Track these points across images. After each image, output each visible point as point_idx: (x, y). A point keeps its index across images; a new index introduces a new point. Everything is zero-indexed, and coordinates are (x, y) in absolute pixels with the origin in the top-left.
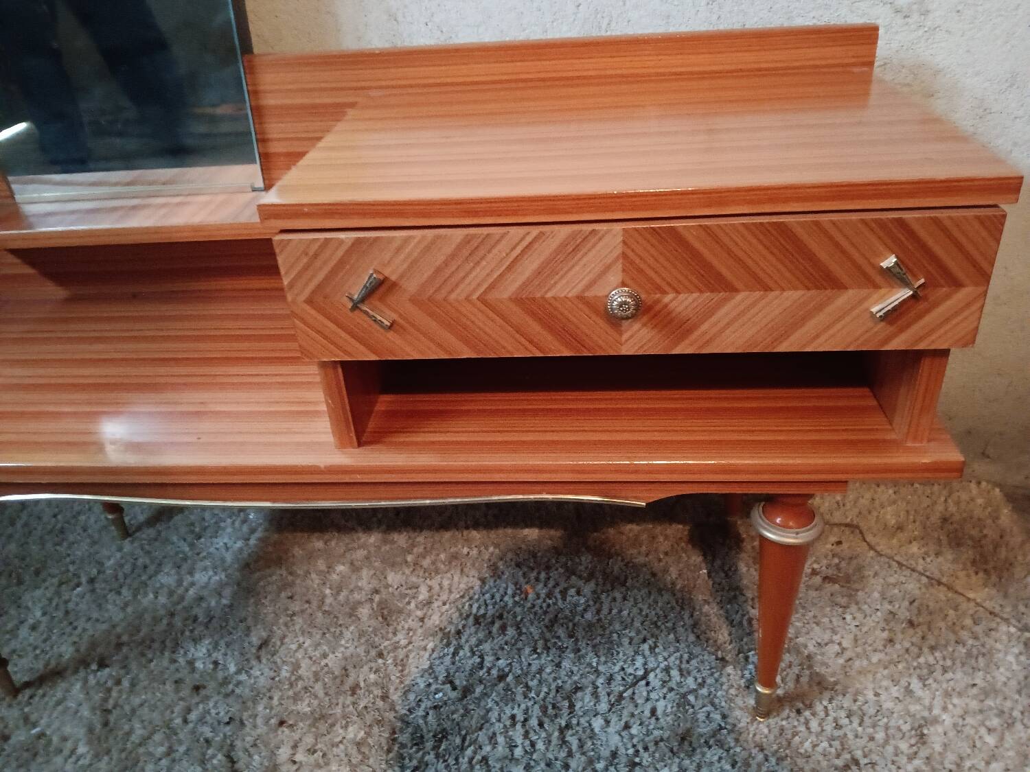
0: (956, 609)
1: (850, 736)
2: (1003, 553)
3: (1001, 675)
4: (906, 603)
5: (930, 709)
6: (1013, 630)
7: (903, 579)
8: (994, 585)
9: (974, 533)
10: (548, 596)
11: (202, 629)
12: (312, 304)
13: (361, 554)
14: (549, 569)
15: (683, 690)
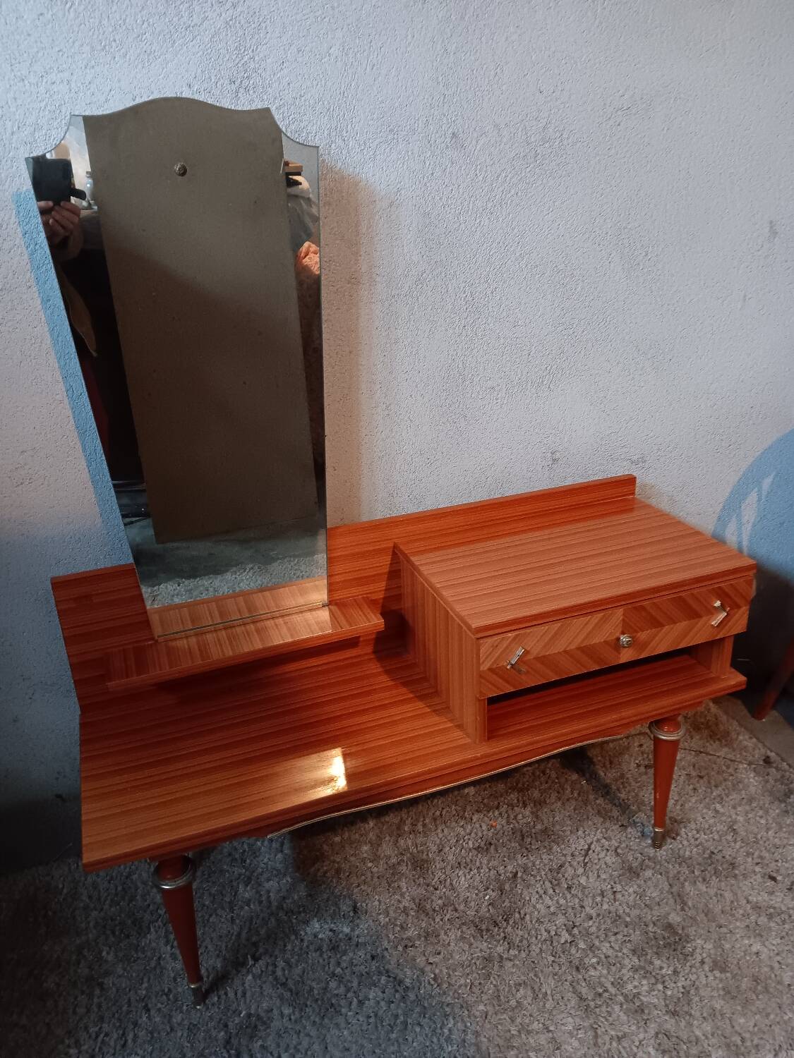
0: (716, 763)
1: (703, 841)
2: (722, 728)
3: (752, 789)
4: (692, 767)
5: (731, 817)
6: (745, 766)
7: (683, 755)
8: (726, 745)
9: (703, 720)
10: (508, 823)
11: (303, 915)
12: (490, 669)
13: (371, 835)
14: (497, 808)
15: (613, 848)
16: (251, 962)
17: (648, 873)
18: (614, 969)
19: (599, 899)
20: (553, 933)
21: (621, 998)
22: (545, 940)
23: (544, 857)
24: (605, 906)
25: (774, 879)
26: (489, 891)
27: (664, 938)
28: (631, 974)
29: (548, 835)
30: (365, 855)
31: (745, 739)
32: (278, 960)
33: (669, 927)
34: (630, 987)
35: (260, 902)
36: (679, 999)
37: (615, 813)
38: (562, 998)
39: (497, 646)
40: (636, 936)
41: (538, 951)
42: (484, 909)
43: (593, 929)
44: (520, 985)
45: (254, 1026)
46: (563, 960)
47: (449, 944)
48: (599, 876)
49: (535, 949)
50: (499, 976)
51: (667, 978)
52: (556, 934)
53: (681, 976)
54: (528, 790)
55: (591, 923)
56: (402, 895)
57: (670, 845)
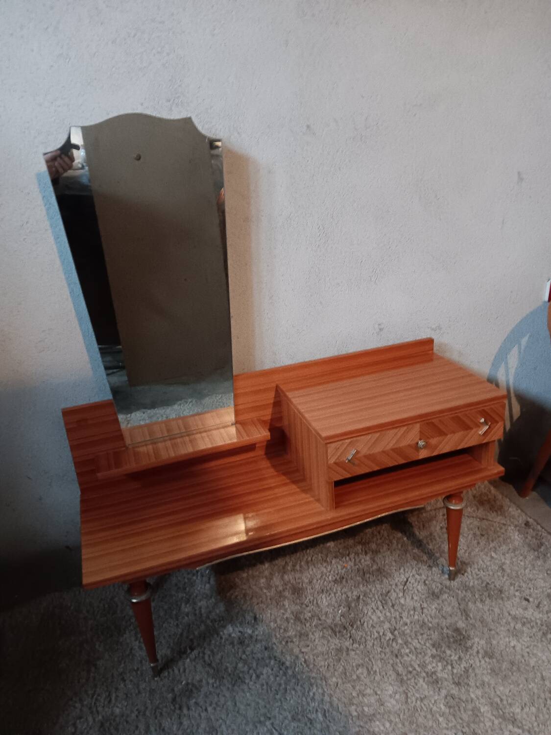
0: (493, 526)
1: (482, 576)
2: (498, 503)
3: (516, 543)
4: (477, 529)
5: (501, 560)
6: (513, 528)
7: (472, 521)
8: (501, 515)
9: (485, 498)
10: (355, 565)
11: (222, 622)
12: (335, 463)
13: (267, 573)
14: (348, 555)
15: (423, 580)
16: (189, 651)
17: (445, 596)
18: (420, 656)
19: (412, 612)
20: (381, 634)
21: (424, 674)
22: (376, 638)
23: (377, 586)
24: (416, 617)
25: (528, 600)
26: (342, 607)
27: (453, 637)
28: (431, 659)
29: (381, 573)
30: (262, 585)
31: (513, 511)
32: (206, 650)
33: (457, 630)
34: (430, 667)
35: (195, 615)
36: (461, 675)
37: (425, 558)
38: (386, 674)
39: (339, 448)
40: (435, 636)
41: (371, 644)
42: (338, 619)
43: (408, 631)
44: (359, 666)
45: (190, 690)
46: (387, 650)
47: (315, 640)
48: (412, 598)
49: (370, 644)
50: (346, 660)
51: (454, 662)
52: (383, 634)
53: (463, 661)
54: (368, 544)
55: (406, 627)
56: (286, 610)
57: (459, 579)
